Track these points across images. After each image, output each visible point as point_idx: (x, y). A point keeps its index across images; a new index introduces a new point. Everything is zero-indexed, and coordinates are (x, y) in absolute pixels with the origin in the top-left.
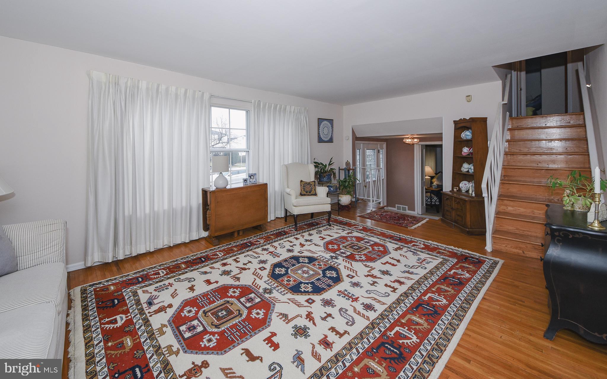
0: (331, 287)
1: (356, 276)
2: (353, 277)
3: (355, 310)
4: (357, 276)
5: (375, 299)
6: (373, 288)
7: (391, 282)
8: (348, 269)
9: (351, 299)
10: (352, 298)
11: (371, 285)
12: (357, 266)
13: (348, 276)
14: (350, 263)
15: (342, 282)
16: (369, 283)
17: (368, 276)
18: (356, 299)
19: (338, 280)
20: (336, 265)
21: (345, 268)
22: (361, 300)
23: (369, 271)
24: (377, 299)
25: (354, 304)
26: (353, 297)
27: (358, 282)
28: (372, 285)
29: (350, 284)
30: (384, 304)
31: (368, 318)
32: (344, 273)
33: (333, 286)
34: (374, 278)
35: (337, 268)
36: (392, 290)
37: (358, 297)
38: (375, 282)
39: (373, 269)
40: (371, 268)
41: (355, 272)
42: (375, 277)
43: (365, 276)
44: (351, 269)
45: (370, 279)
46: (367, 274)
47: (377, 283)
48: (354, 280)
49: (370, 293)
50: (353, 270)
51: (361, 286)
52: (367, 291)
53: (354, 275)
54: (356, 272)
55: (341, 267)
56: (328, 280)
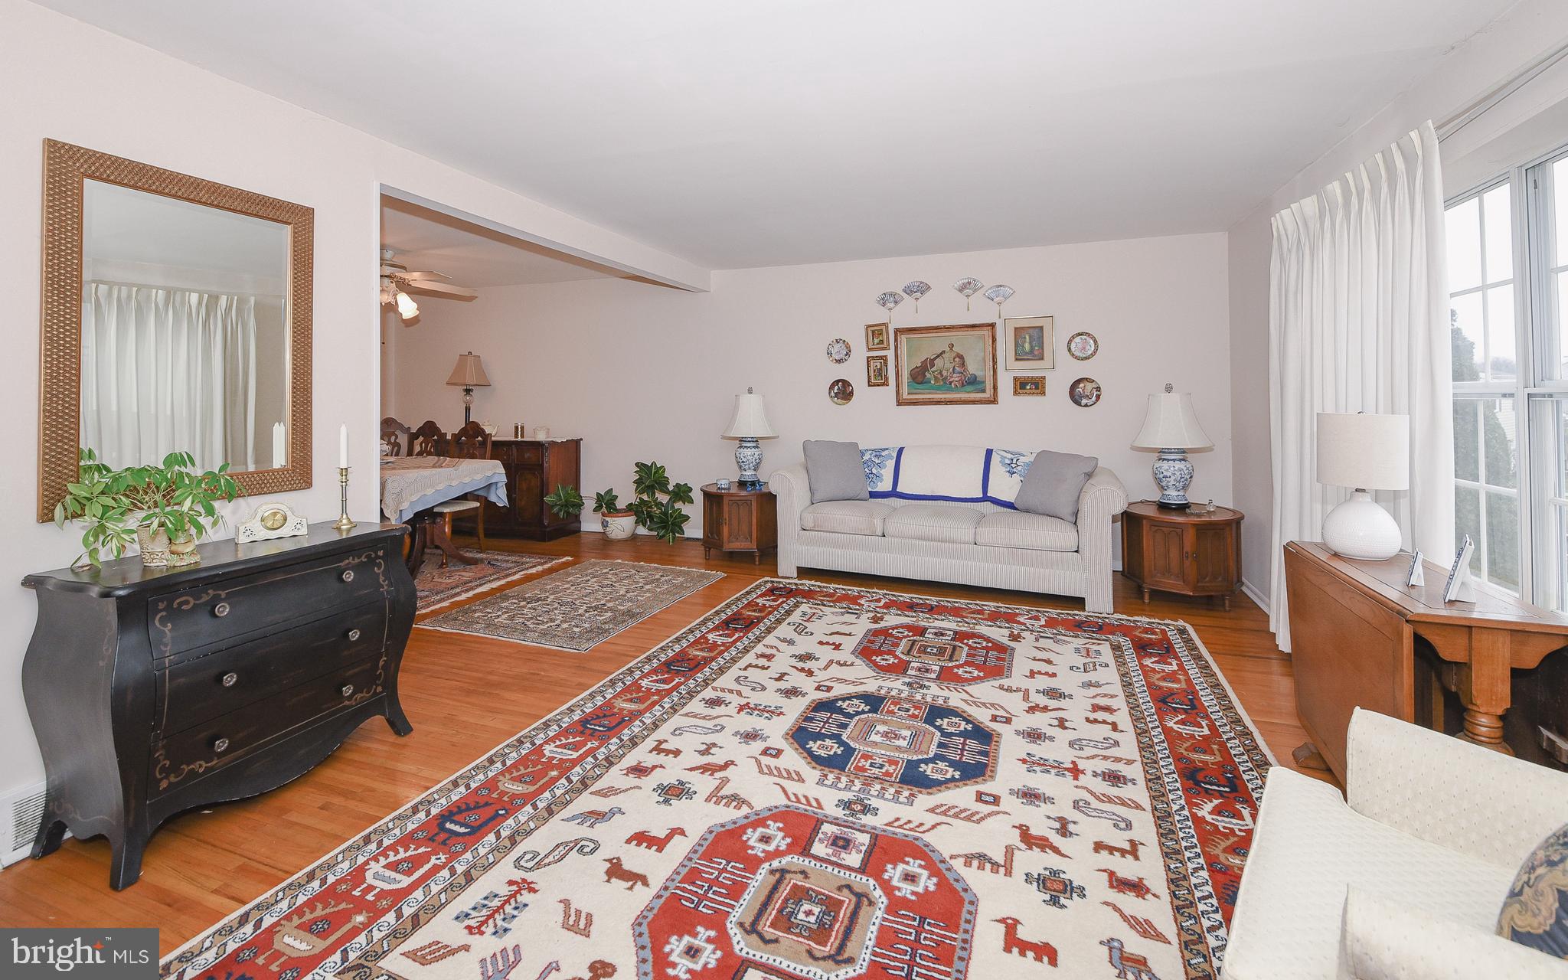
0: (803, 718)
1: (759, 757)
2: (765, 752)
3: (739, 693)
4: (756, 759)
5: (704, 718)
6: (710, 739)
7: (662, 766)
8: (788, 772)
9: (752, 706)
10: (749, 708)
11: (714, 745)
12: (765, 795)
13: (779, 753)
14: (793, 798)
15: (788, 734)
16: (720, 747)
17: (726, 766)
18: (741, 709)
19: (800, 736)
20: (831, 777)
21: (798, 773)
22: (732, 709)
23: (725, 781)
24: (699, 718)
25: (743, 702)
26: (749, 710)
27: (746, 743)
28: (711, 744)
29: (766, 733)
30: (686, 715)
31: (715, 689)
32: (792, 759)
33: (800, 721)
34: (708, 764)
35: (820, 768)
36: (663, 746)
37: (738, 713)
38: (706, 752)
39: (715, 797)
40: (722, 793)
41: (766, 770)
42: (705, 769)
43: (732, 763)
44: (780, 775)
45: (717, 757)
46: (729, 772)
47: (699, 752)
48: (757, 746)
49: (716, 726)
50: (771, 773)
51: (739, 736)
52: (723, 728)
53: (766, 760)
54: (761, 771)
55: (811, 774)
56: (820, 730)
